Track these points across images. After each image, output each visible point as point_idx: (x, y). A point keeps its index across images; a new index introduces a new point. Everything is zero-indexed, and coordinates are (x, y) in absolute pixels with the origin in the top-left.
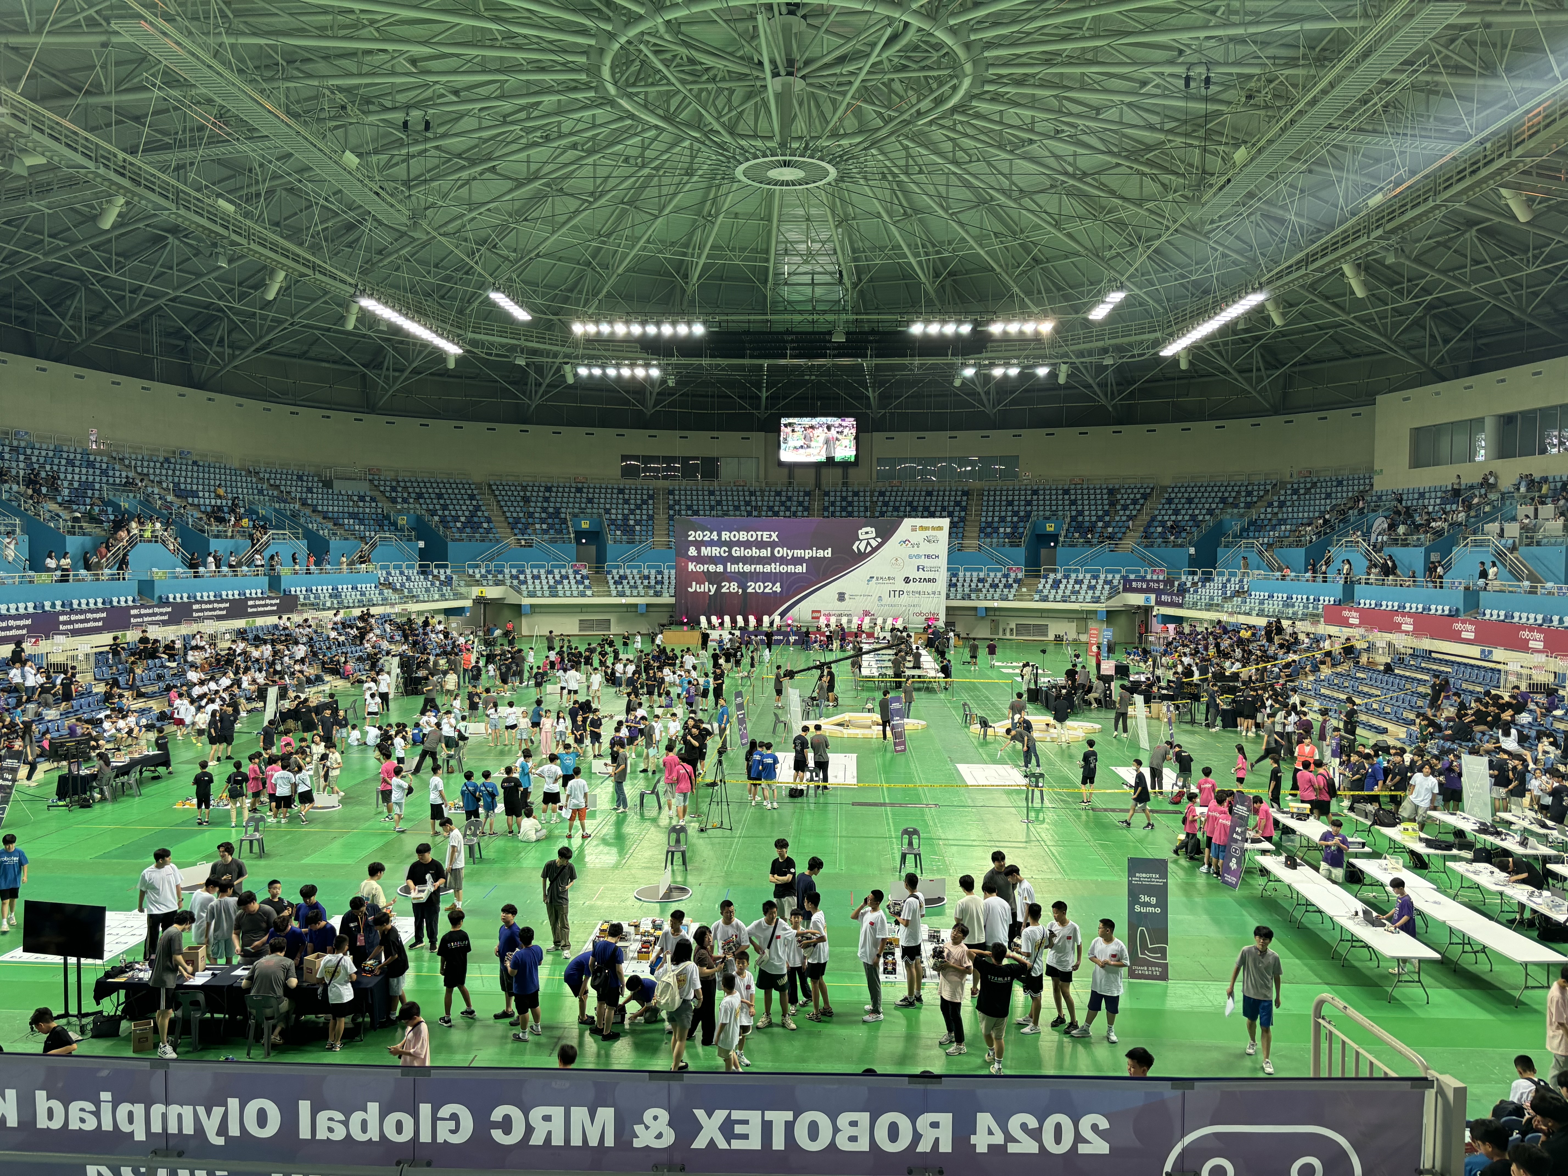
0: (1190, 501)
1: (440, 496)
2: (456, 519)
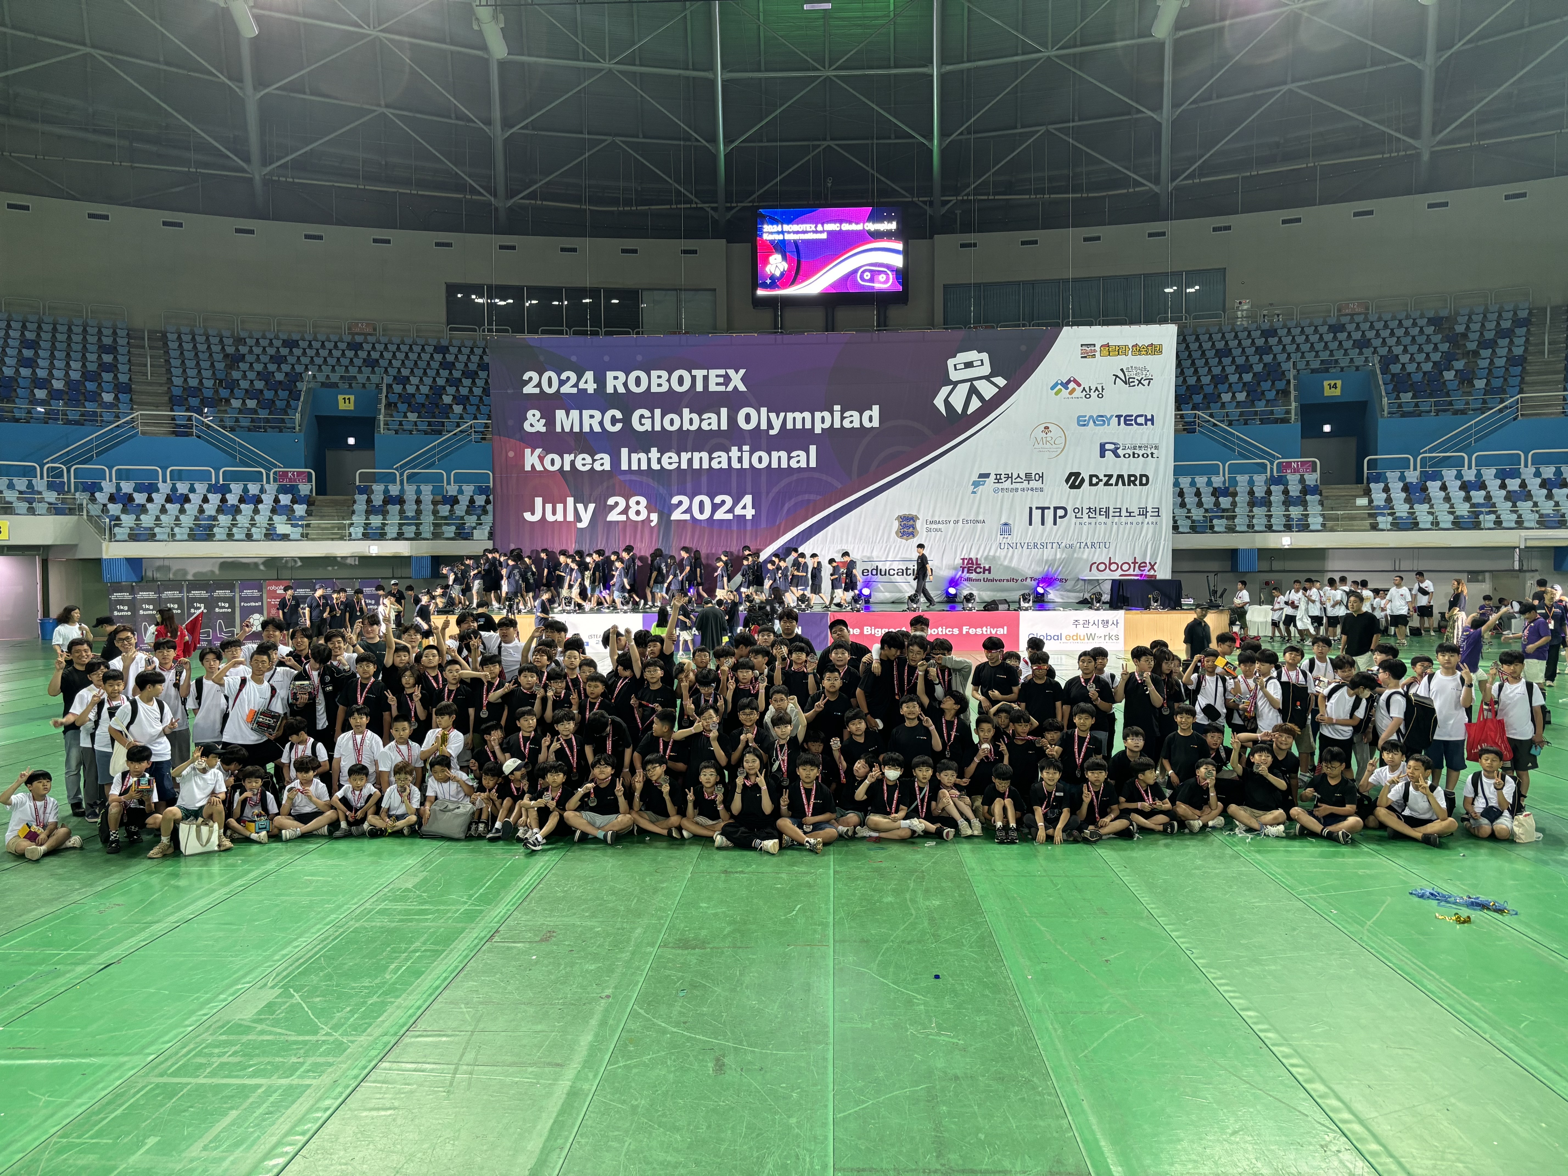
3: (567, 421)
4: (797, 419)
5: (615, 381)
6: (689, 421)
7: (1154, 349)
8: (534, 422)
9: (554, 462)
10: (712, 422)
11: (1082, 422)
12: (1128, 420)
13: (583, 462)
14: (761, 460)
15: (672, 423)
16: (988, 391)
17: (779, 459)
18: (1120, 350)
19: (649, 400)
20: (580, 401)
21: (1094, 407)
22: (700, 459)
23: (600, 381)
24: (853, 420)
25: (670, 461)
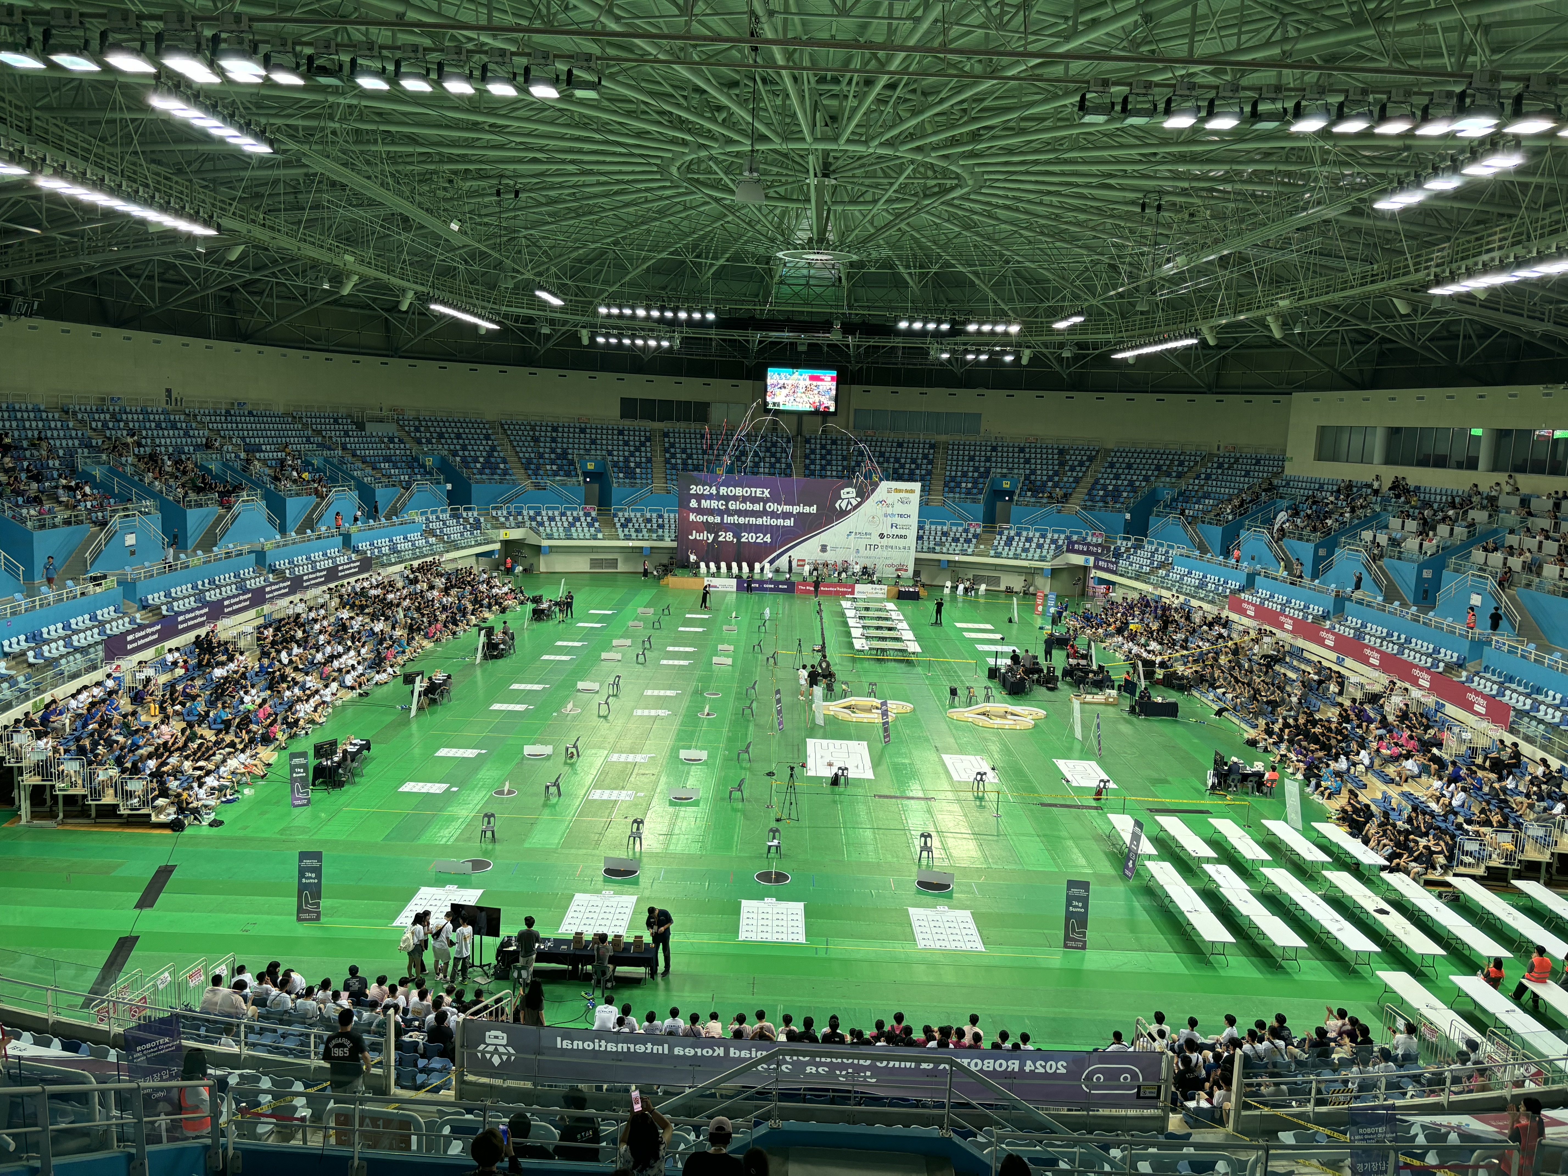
0: (1129, 466)
1: (459, 436)
2: (476, 460)
3: (705, 504)
4: (787, 508)
5: (723, 491)
6: (749, 506)
7: (912, 491)
8: (693, 504)
9: (701, 518)
10: (757, 507)
11: (886, 515)
12: (901, 516)
13: (711, 519)
14: (774, 522)
15: (743, 507)
16: (854, 503)
17: (780, 522)
18: (900, 491)
19: (735, 498)
20: (710, 497)
21: (890, 511)
22: (752, 520)
23: (718, 490)
24: (807, 510)
25: (742, 520)
